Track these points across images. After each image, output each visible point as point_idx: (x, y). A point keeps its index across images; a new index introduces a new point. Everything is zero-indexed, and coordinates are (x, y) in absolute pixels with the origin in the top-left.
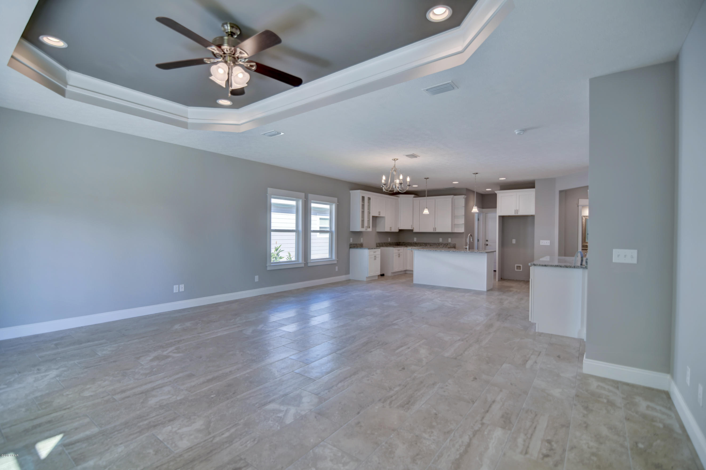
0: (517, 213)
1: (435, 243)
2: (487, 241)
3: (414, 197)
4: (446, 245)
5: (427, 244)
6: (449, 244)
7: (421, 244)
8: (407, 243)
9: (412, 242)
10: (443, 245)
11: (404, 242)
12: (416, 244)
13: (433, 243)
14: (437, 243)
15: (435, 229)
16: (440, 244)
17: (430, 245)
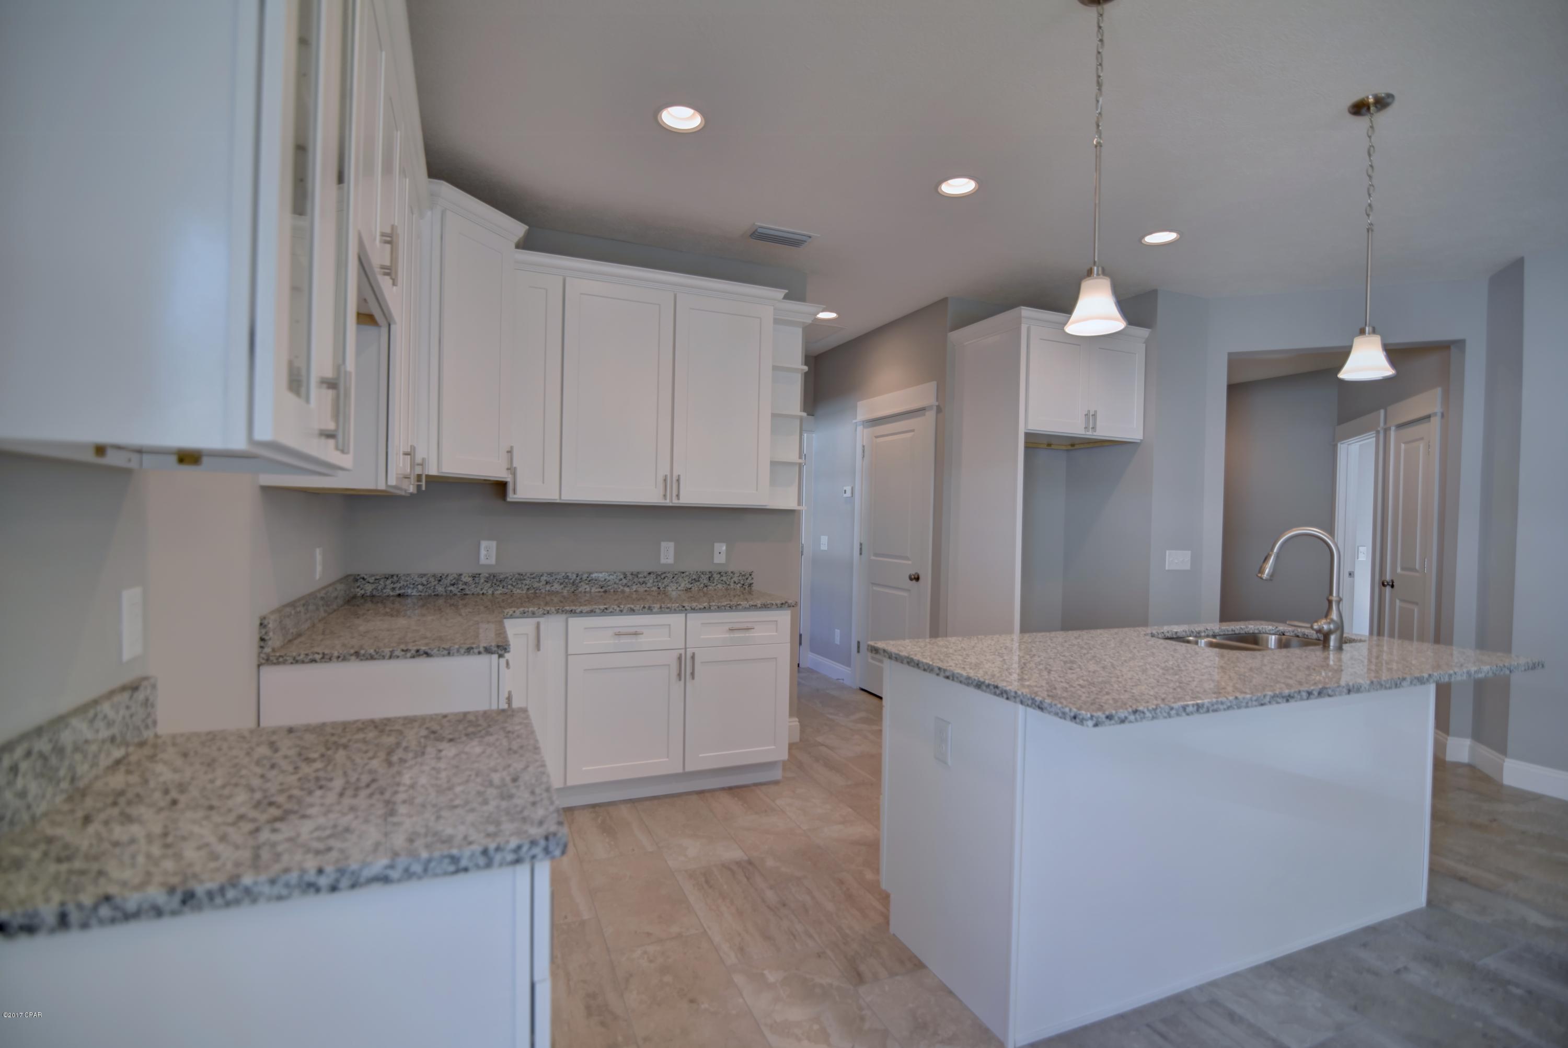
0: (1094, 429)
1: (636, 575)
4: (704, 579)
5: (578, 578)
6: (721, 579)
7: (539, 581)
8: (425, 583)
9: (461, 575)
10: (683, 585)
11: (392, 576)
12: (498, 583)
13: (622, 577)
14: (650, 574)
15: (671, 482)
16: (666, 579)
17: (602, 590)
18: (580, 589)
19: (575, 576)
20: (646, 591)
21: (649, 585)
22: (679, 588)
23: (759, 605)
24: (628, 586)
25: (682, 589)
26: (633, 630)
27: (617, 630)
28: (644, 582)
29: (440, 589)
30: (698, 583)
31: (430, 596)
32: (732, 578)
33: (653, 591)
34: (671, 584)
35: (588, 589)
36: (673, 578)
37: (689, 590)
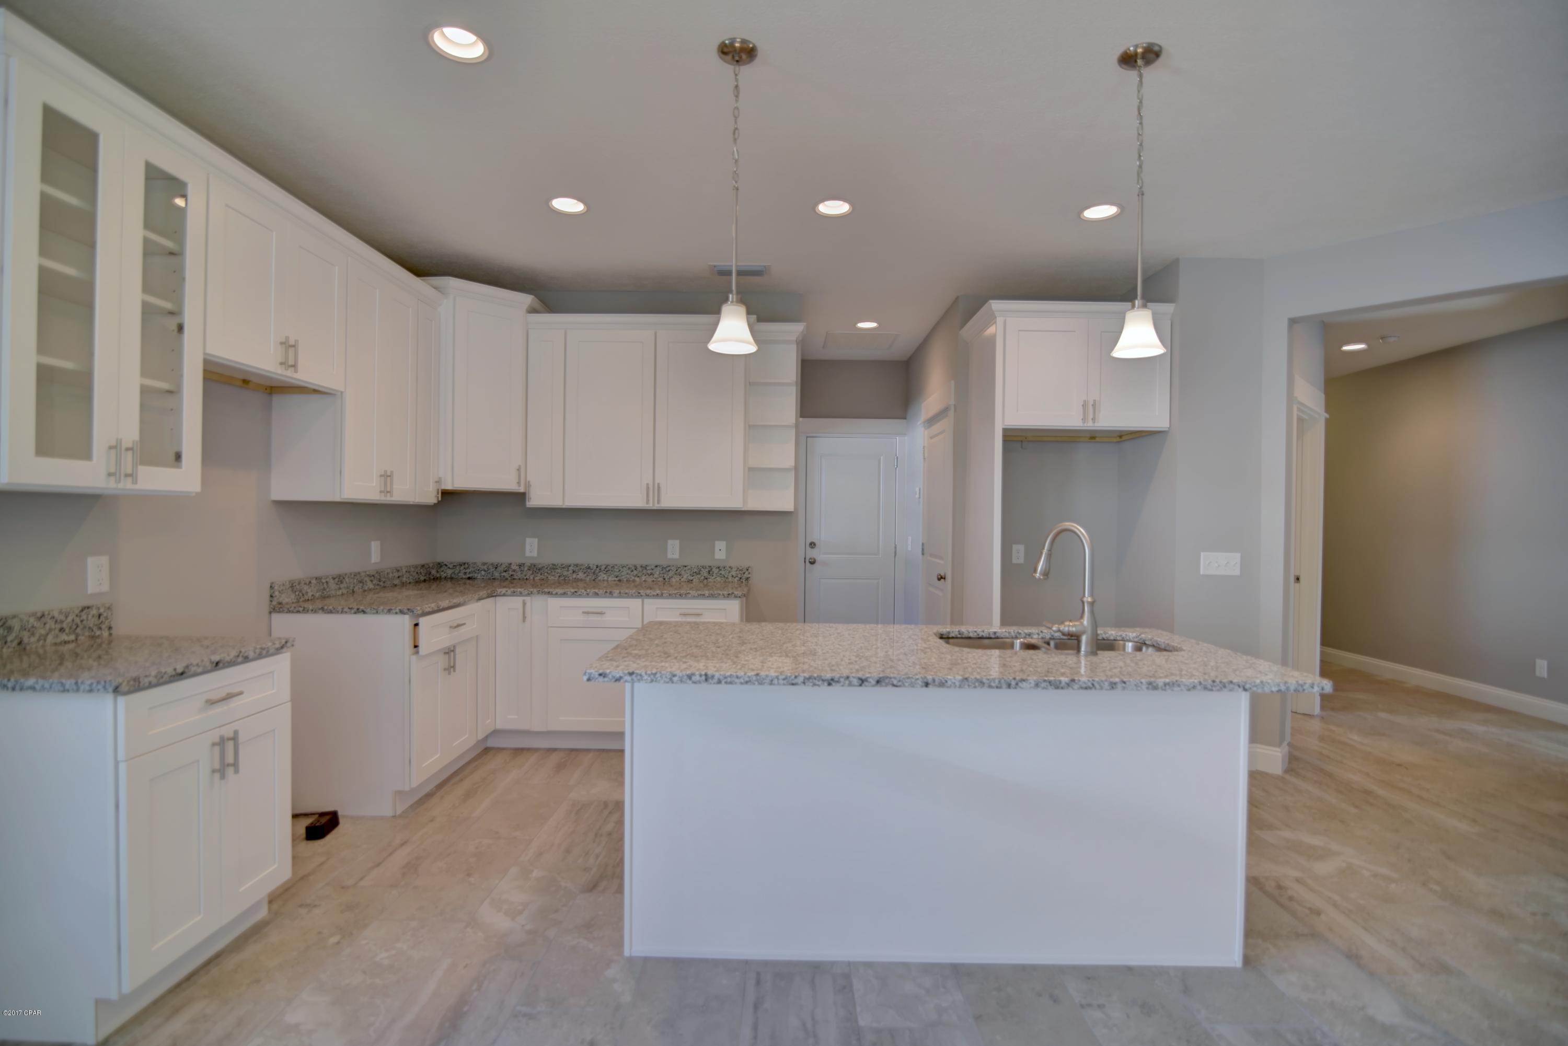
0: (1094, 419)
1: (645, 567)
2: (813, 545)
3: (532, 310)
4: (704, 573)
5: (598, 569)
6: (720, 572)
7: (568, 571)
8: (486, 569)
9: (511, 564)
10: (685, 577)
11: (464, 564)
12: (537, 571)
13: (633, 568)
14: (656, 566)
15: (655, 489)
16: (671, 572)
17: (617, 579)
18: (599, 578)
19: (595, 567)
20: (653, 581)
21: (656, 576)
22: (682, 580)
23: (707, 595)
24: (638, 577)
25: (685, 580)
26: (599, 610)
27: (586, 610)
28: (652, 574)
29: (497, 574)
30: (699, 576)
31: (489, 579)
32: (729, 572)
33: (659, 581)
34: (675, 576)
35: (606, 578)
36: (677, 570)
37: (691, 582)
